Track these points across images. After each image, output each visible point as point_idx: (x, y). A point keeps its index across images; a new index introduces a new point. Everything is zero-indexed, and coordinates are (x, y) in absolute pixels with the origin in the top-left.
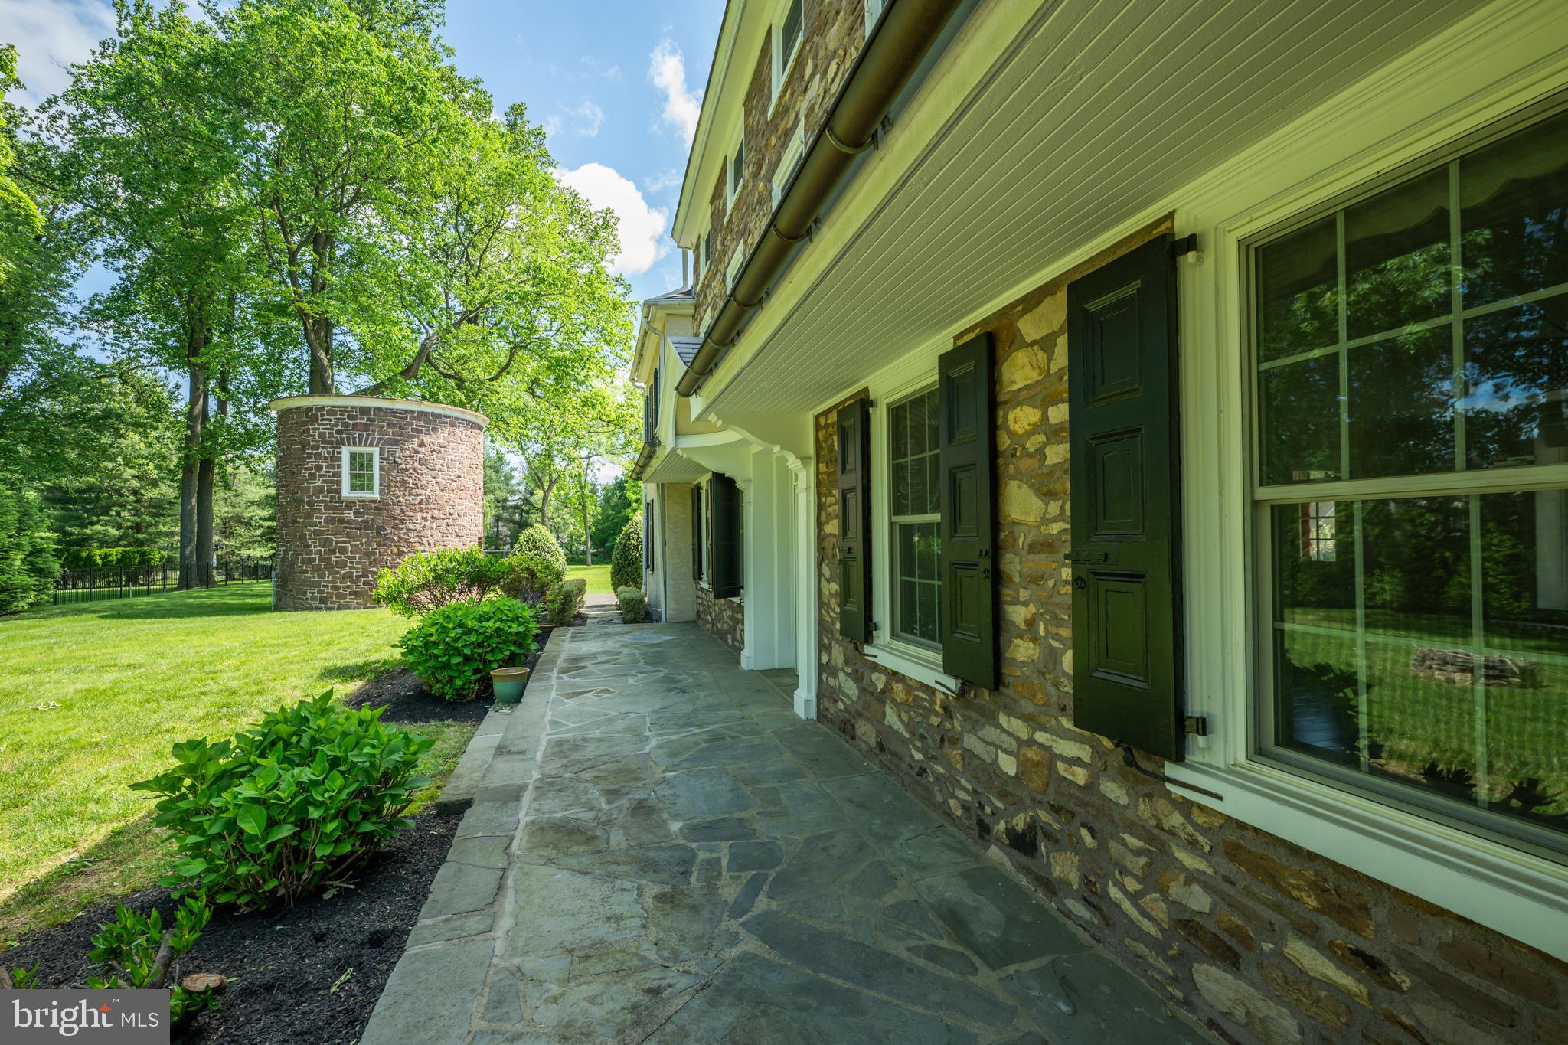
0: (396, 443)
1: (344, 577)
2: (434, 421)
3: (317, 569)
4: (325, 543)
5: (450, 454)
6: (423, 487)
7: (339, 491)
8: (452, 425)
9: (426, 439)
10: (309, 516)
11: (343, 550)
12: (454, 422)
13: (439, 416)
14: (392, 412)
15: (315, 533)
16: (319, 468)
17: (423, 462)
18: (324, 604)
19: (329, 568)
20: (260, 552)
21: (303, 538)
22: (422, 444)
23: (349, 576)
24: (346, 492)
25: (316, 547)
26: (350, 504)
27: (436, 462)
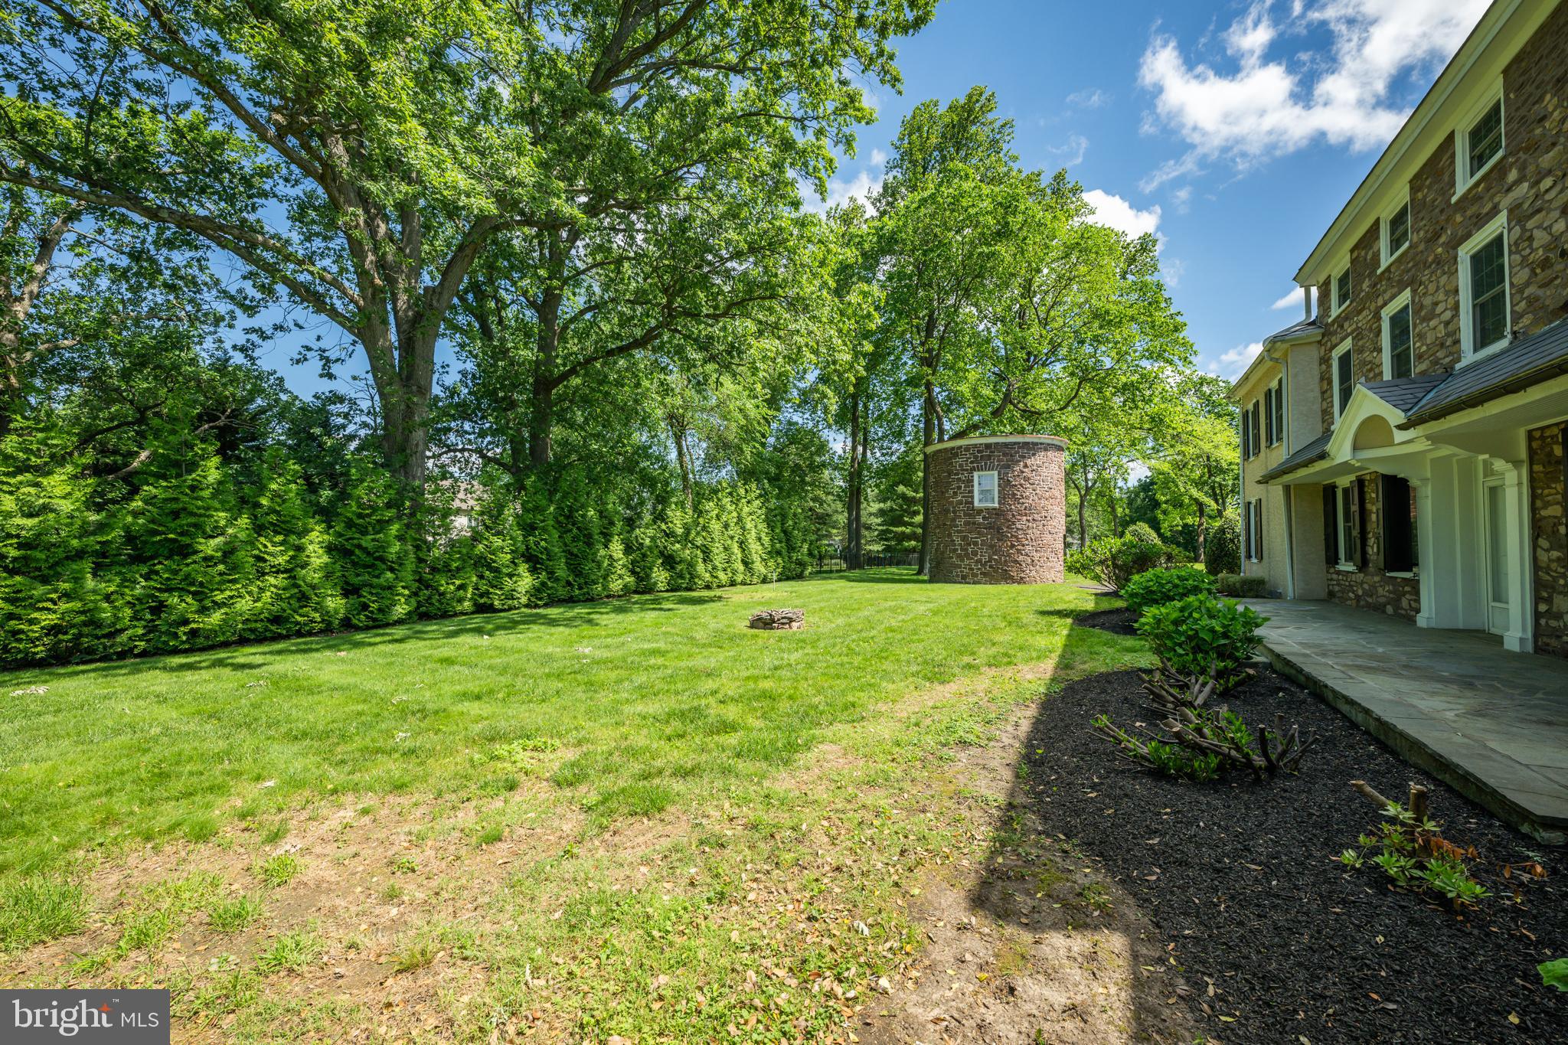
0: (1008, 467)
1: (977, 562)
2: (1032, 448)
3: (959, 556)
4: (964, 538)
5: (1044, 472)
6: (1027, 498)
7: (972, 503)
8: (1046, 450)
9: (1029, 462)
10: (953, 520)
11: (976, 544)
12: (1047, 447)
13: (1035, 444)
14: (1006, 445)
15: (959, 532)
16: (959, 488)
17: (1027, 479)
18: (964, 580)
19: (967, 555)
20: (876, 547)
21: (950, 535)
22: (1026, 466)
23: (979, 561)
24: (976, 504)
25: (958, 541)
26: (980, 511)
27: (1035, 479)
